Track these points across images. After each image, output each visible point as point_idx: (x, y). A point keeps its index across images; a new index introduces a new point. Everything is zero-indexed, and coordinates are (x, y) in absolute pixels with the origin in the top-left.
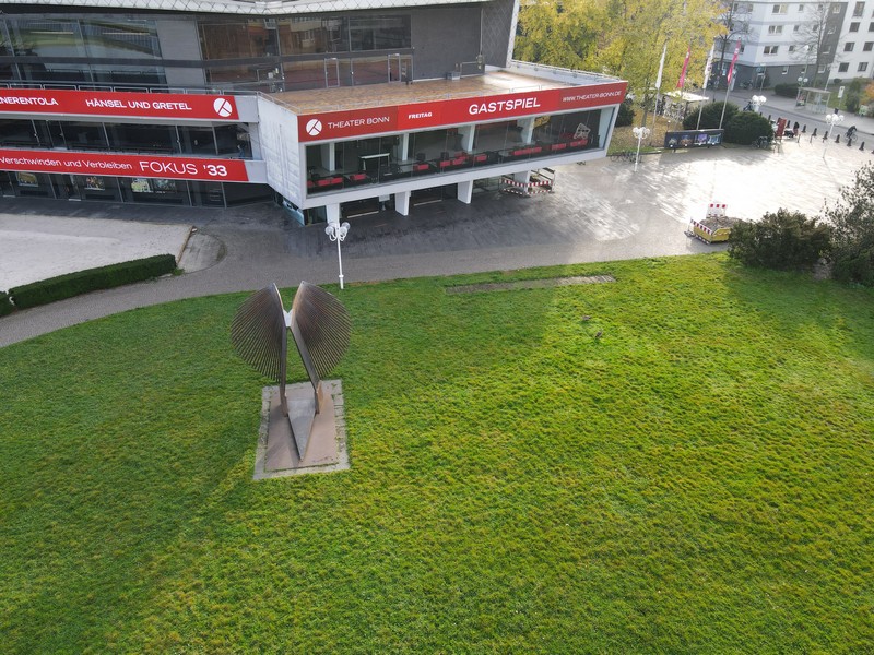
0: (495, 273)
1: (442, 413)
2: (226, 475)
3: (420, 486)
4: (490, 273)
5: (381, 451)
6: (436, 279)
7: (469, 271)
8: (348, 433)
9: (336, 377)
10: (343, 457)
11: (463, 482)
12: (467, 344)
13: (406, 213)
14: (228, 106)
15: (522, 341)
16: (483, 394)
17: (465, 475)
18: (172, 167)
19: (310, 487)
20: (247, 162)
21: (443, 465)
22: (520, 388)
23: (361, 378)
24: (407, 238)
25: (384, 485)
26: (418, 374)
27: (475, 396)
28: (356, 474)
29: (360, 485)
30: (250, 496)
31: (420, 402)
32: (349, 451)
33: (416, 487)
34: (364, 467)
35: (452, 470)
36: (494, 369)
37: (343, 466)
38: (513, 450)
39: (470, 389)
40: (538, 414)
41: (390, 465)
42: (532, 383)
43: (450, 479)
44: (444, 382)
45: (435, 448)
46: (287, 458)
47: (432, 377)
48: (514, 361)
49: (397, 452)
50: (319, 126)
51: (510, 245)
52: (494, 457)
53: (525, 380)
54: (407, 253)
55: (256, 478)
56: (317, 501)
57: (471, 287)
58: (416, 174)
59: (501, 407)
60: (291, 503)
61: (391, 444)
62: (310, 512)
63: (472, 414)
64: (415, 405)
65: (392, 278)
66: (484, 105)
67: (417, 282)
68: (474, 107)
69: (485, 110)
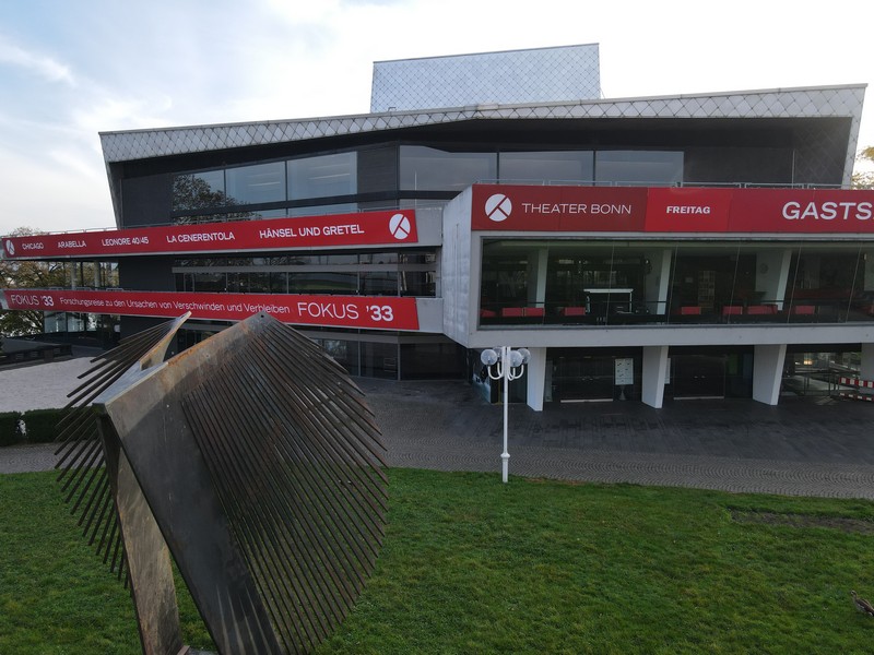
4: (844, 501)
6: (710, 494)
7: (789, 492)
13: (658, 404)
14: (406, 225)
18: (331, 308)
20: (420, 301)
24: (656, 433)
50: (507, 206)
54: (653, 450)
57: (798, 518)
58: (674, 318)
65: (610, 481)
66: (812, 204)
67: (664, 493)
68: (794, 207)
69: (815, 213)
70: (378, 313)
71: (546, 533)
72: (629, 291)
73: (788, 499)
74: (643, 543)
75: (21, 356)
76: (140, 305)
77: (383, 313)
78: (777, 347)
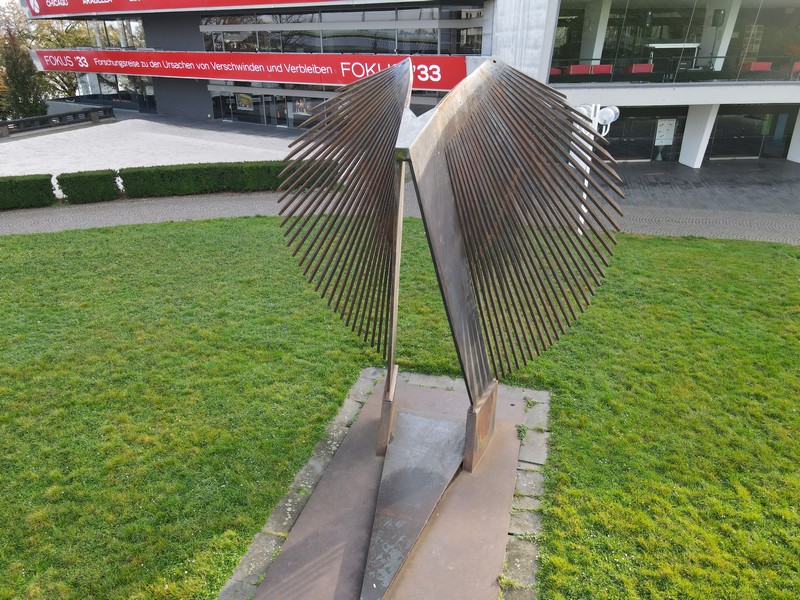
6: (776, 246)
9: (538, 383)
18: (375, 69)
20: (470, 59)
23: (605, 402)
24: (703, 191)
65: (674, 234)
70: (425, 72)
71: (641, 279)
72: (695, 45)
74: (732, 288)
75: (70, 118)
76: (176, 66)
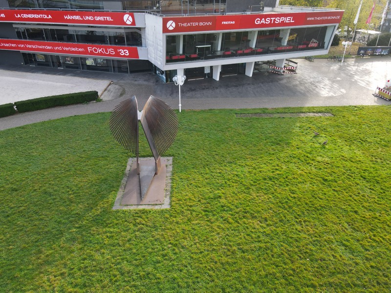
0: (264, 109)
1: (229, 180)
2: (97, 205)
3: (212, 223)
4: (261, 109)
5: (190, 199)
6: (231, 110)
7: (249, 108)
8: (172, 187)
9: (170, 155)
10: (167, 201)
11: (238, 223)
12: (246, 144)
13: (218, 79)
14: (130, 18)
15: (278, 144)
16: (254, 171)
17: (240, 219)
18: (103, 50)
19: (144, 217)
20: (139, 48)
21: (227, 211)
22: (277, 169)
23: (184, 157)
24: (218, 91)
25: (189, 220)
26: (217, 157)
27: (249, 172)
28: (173, 212)
29: (174, 219)
30: (108, 219)
31: (216, 173)
32: (171, 197)
33: (209, 223)
34: (178, 208)
35: (232, 215)
36: (261, 158)
37: (166, 206)
38: (272, 206)
39: (247, 168)
40: (287, 185)
41: (194, 208)
42: (284, 167)
43: (231, 220)
44: (231, 163)
45: (223, 201)
46: (134, 198)
47: (224, 159)
48: (273, 154)
49: (199, 201)
50: (174, 25)
51: (273, 96)
52: (260, 209)
53: (280, 165)
54: (217, 97)
55: (114, 209)
56: (147, 226)
57: (250, 115)
58: (224, 56)
59: (265, 179)
60: (131, 226)
61: (196, 195)
62: (142, 232)
63: (247, 182)
64: (213, 174)
65: (207, 109)
66: (263, 19)
67: (221, 111)
68: (258, 20)
69: (264, 22)
70: (123, 52)
72: (210, 46)
73: (249, 110)
76: (7, 45)
77: (124, 52)
78: (252, 63)
